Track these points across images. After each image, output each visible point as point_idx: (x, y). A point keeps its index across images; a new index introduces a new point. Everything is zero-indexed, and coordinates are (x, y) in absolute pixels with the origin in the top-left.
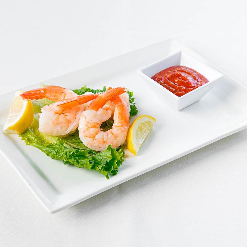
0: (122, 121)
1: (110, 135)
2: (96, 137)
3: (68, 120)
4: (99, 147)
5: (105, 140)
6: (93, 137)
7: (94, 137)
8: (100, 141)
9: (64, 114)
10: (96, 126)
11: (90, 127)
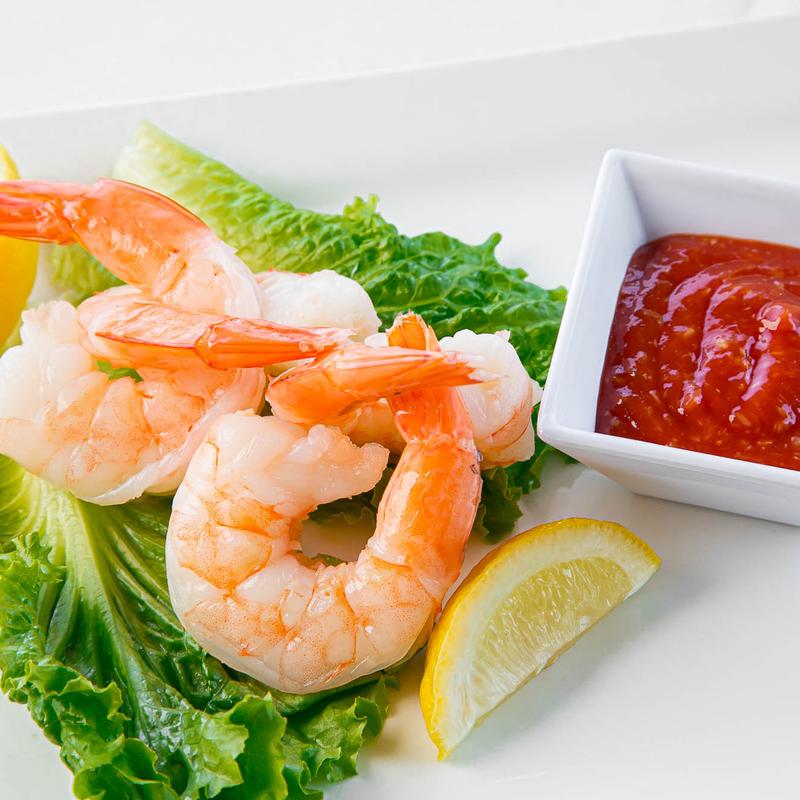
0: (413, 539)
1: (323, 603)
2: (247, 587)
3: (148, 428)
4: (245, 653)
5: (289, 620)
6: (227, 583)
7: (233, 585)
8: (257, 619)
9: (138, 379)
10: (260, 524)
11: (228, 521)
